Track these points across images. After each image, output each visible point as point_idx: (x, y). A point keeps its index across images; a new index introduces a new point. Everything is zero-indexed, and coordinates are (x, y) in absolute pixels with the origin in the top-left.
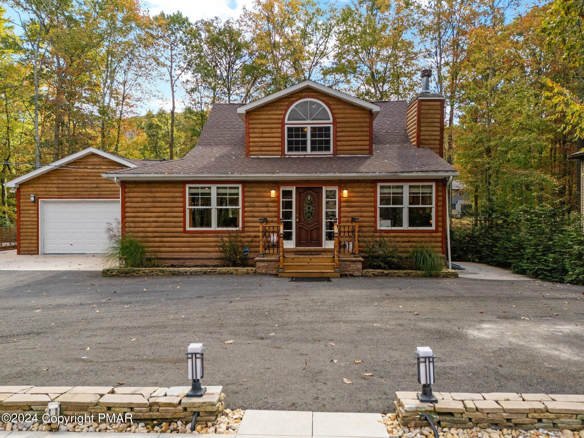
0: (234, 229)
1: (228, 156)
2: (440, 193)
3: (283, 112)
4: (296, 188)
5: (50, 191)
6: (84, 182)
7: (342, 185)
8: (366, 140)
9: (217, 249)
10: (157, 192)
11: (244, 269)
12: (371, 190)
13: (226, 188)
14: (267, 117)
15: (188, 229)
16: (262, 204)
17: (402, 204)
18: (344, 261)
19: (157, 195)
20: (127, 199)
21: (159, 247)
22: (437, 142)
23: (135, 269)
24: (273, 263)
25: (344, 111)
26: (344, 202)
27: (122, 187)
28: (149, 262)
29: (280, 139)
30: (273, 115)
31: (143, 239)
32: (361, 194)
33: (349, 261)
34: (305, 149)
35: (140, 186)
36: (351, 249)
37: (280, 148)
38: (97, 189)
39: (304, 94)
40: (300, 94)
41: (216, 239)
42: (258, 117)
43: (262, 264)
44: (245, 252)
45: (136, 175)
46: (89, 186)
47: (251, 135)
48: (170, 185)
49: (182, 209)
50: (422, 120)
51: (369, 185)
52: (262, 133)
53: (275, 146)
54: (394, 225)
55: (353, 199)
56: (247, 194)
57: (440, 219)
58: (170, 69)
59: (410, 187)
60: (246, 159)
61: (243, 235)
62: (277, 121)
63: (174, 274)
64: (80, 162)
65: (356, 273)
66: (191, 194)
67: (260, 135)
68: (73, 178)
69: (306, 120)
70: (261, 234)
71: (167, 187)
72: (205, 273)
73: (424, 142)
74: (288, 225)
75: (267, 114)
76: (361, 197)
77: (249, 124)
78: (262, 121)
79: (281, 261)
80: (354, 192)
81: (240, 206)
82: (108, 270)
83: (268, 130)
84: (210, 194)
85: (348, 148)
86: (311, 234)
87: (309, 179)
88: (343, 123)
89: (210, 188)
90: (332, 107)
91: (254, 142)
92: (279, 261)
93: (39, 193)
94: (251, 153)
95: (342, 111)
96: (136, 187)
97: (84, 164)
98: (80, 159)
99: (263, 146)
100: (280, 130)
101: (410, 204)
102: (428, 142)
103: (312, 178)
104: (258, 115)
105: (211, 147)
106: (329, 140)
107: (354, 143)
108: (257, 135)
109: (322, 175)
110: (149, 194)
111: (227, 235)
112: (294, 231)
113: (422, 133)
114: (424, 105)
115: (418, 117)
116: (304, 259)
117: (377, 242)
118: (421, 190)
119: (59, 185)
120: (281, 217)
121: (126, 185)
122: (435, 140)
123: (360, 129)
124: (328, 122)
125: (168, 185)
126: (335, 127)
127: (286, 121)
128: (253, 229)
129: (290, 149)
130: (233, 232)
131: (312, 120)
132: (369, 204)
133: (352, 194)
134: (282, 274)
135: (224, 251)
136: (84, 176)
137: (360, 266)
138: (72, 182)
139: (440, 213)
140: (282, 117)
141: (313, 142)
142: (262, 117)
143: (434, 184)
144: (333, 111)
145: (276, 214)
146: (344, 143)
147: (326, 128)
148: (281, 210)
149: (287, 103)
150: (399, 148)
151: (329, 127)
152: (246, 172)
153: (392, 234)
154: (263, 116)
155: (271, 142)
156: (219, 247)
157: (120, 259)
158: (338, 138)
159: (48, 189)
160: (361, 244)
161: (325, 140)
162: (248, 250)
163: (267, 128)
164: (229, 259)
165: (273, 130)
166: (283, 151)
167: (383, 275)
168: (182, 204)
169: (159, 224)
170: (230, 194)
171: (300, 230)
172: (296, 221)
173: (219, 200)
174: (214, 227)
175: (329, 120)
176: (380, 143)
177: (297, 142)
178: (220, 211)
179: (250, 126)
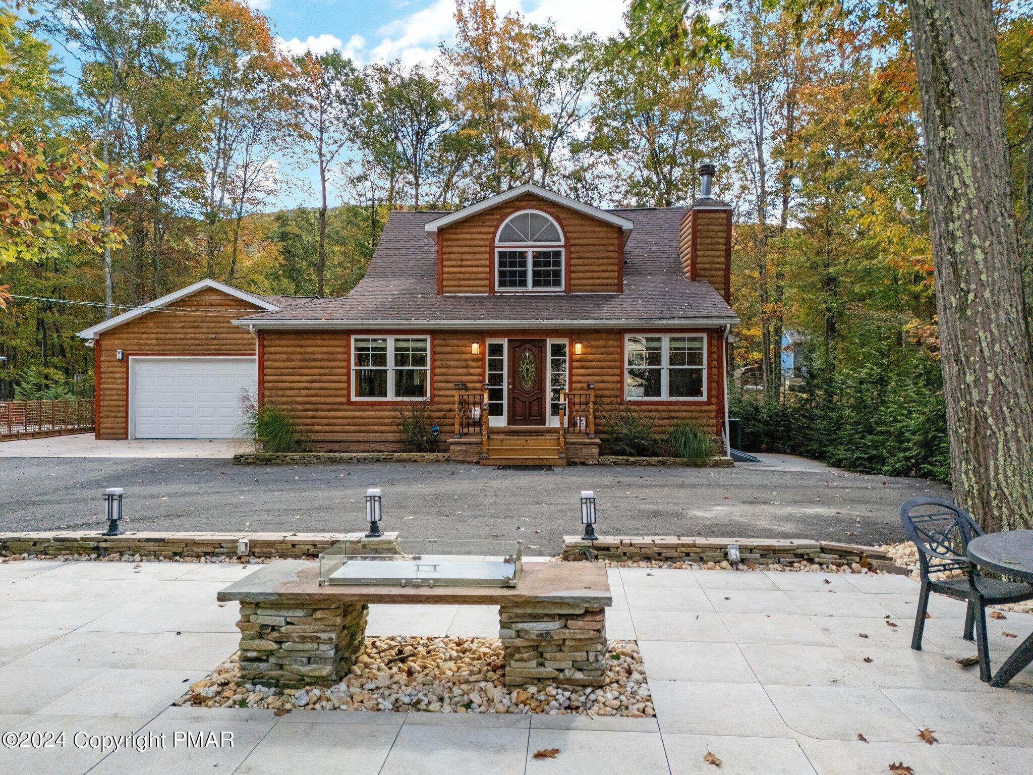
0: (420, 399)
1: (412, 294)
2: (714, 349)
3: (492, 230)
4: (509, 341)
5: (145, 344)
6: (197, 330)
7: (574, 337)
8: (613, 271)
9: (395, 428)
10: (310, 346)
11: (433, 456)
12: (616, 343)
13: (408, 340)
14: (469, 236)
15: (354, 398)
16: (459, 363)
17: (660, 364)
18: (573, 444)
19: (309, 350)
20: (266, 357)
21: (313, 425)
22: (721, 273)
23: (279, 454)
24: (474, 446)
25: (581, 229)
26: (578, 361)
27: (259, 338)
28: (299, 445)
29: (487, 269)
30: (477, 233)
31: (291, 413)
32: (601, 350)
33: (581, 444)
34: (523, 283)
35: (285, 337)
36: (583, 427)
37: (488, 282)
38: (215, 342)
39: (523, 203)
40: (517, 204)
41: (393, 414)
42: (456, 237)
43: (458, 448)
44: (434, 432)
45: (279, 322)
46: (204, 336)
47: (445, 263)
48: (329, 336)
49: (345, 370)
50: (699, 240)
51: (612, 336)
52: (462, 260)
53: (480, 279)
54: (647, 394)
55: (591, 357)
56: (438, 349)
57: (714, 385)
58: (319, 143)
59: (672, 339)
60: (438, 297)
61: (432, 407)
62: (482, 243)
63: (334, 461)
64: (190, 301)
65: (590, 461)
66: (358, 349)
67: (459, 263)
68: (180, 325)
69: (524, 241)
70: (456, 406)
71: (324, 340)
72: (378, 460)
73: (702, 272)
74: (496, 395)
75: (469, 233)
76: (602, 353)
77: (443, 247)
78: (460, 243)
79: (485, 443)
80: (591, 347)
81: (428, 367)
82: (242, 456)
83: (470, 256)
84: (384, 349)
85: (588, 282)
86: (530, 408)
87: (526, 327)
88: (579, 245)
89: (385, 340)
90: (564, 222)
91: (448, 273)
92: (481, 443)
93: (129, 348)
94: (445, 289)
95: (578, 228)
96: (279, 339)
97: (196, 303)
98: (191, 296)
99: (464, 279)
100: (487, 256)
101: (671, 364)
102: (708, 273)
103: (531, 327)
104: (456, 234)
105: (387, 280)
106: (560, 271)
107: (596, 275)
108: (454, 263)
109: (545, 322)
110: (298, 349)
111: (409, 407)
112: (505, 402)
113: (699, 260)
114: (702, 218)
115: (693, 236)
116: (518, 442)
117: (622, 418)
118: (686, 345)
119: (160, 336)
120: (487, 382)
121: (266, 336)
122: (718, 269)
123: (604, 255)
124: (559, 245)
125: (325, 337)
126: (568, 252)
127: (497, 243)
128: (446, 400)
129: (502, 284)
130: (418, 403)
131: (535, 241)
132: (612, 364)
133: (589, 350)
134: (485, 461)
135: (405, 431)
136: (195, 322)
137: (596, 451)
138: (178, 330)
139: (714, 378)
140: (490, 236)
141: (536, 274)
142: (461, 236)
143: (705, 336)
144: (566, 229)
145: (480, 378)
146: (581, 275)
147: (554, 252)
148: (487, 372)
149: (498, 217)
150: (663, 282)
151: (559, 252)
152: (437, 318)
153: (643, 407)
154: (463, 235)
155: (474, 273)
156: (399, 424)
157: (256, 441)
158: (573, 268)
159: (142, 341)
160: (597, 421)
161: (554, 271)
162: (438, 428)
163: (469, 253)
164: (411, 442)
165: (479, 256)
166: (491, 286)
167: (627, 464)
168: (345, 364)
169: (312, 392)
170: (414, 350)
171: (514, 401)
172: (509, 389)
173: (399, 358)
174: (391, 396)
175: (560, 240)
176: (639, 273)
177: (513, 274)
178: (399, 374)
179: (444, 249)
